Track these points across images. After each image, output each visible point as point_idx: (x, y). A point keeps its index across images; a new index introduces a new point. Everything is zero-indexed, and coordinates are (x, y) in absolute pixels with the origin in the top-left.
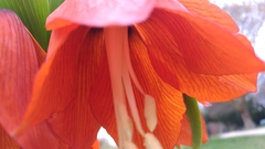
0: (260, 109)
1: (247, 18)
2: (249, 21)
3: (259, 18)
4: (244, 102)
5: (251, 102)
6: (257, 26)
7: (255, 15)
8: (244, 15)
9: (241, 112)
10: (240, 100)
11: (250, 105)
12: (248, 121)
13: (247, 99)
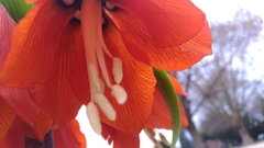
0: (256, 124)
1: (233, 37)
2: (236, 38)
3: (245, 36)
4: (240, 118)
5: (246, 117)
6: (244, 43)
7: (241, 33)
8: (230, 34)
9: (239, 128)
10: (236, 116)
11: (246, 120)
12: (246, 137)
13: (242, 114)
